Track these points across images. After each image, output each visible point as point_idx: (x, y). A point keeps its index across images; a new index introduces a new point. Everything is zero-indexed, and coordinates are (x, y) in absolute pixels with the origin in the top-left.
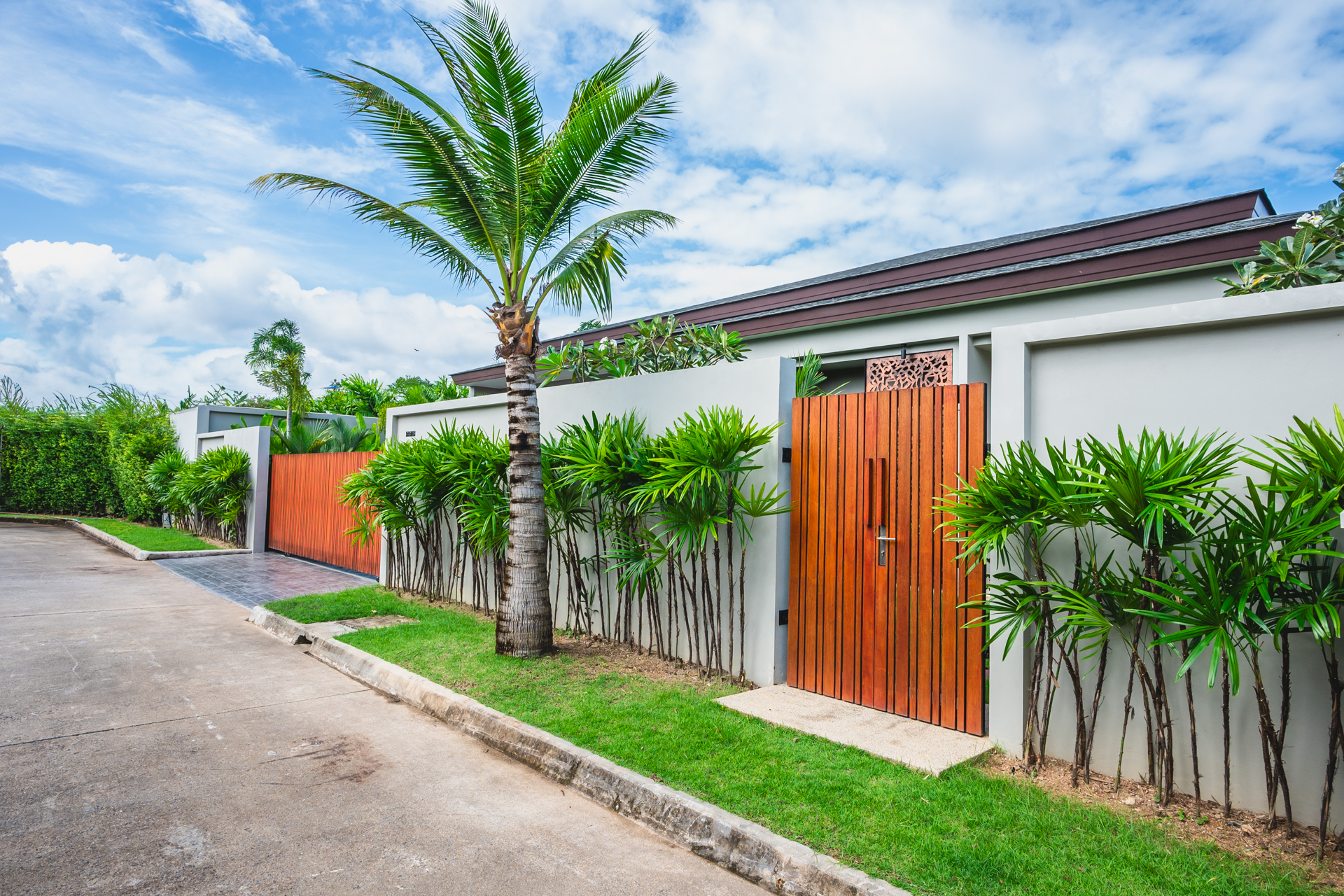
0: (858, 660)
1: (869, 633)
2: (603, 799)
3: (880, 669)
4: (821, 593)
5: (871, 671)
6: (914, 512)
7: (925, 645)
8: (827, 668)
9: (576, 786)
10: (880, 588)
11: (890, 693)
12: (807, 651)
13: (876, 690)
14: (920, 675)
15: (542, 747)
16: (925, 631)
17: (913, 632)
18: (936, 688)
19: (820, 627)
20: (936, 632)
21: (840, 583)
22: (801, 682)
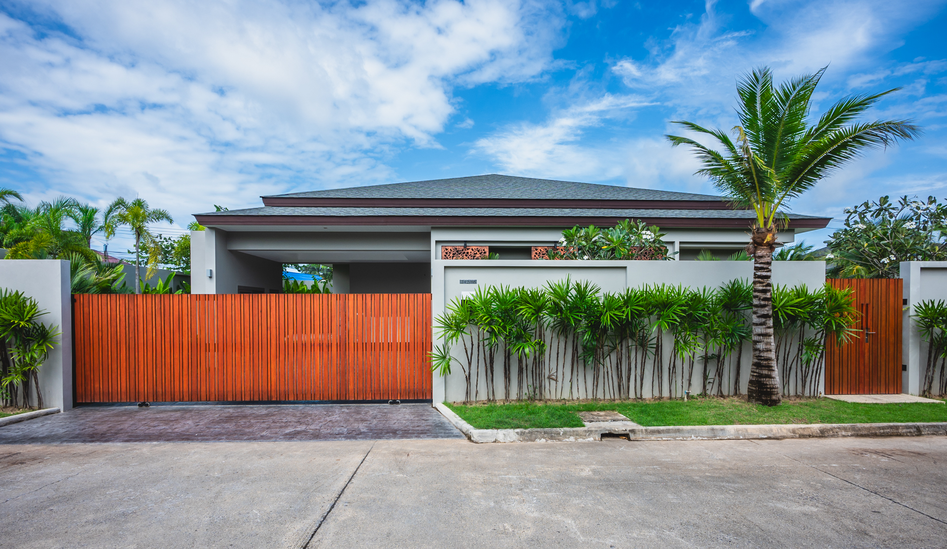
0: (857, 378)
1: (862, 368)
2: (941, 434)
3: (867, 380)
4: (841, 356)
5: (863, 381)
6: (879, 323)
7: (883, 368)
8: (844, 384)
9: (925, 434)
10: (866, 351)
11: (871, 387)
12: (835, 378)
13: (865, 387)
14: (882, 379)
15: (897, 427)
16: (883, 363)
17: (879, 364)
18: (887, 382)
19: (841, 369)
20: (887, 363)
21: (849, 351)
22: (832, 392)
